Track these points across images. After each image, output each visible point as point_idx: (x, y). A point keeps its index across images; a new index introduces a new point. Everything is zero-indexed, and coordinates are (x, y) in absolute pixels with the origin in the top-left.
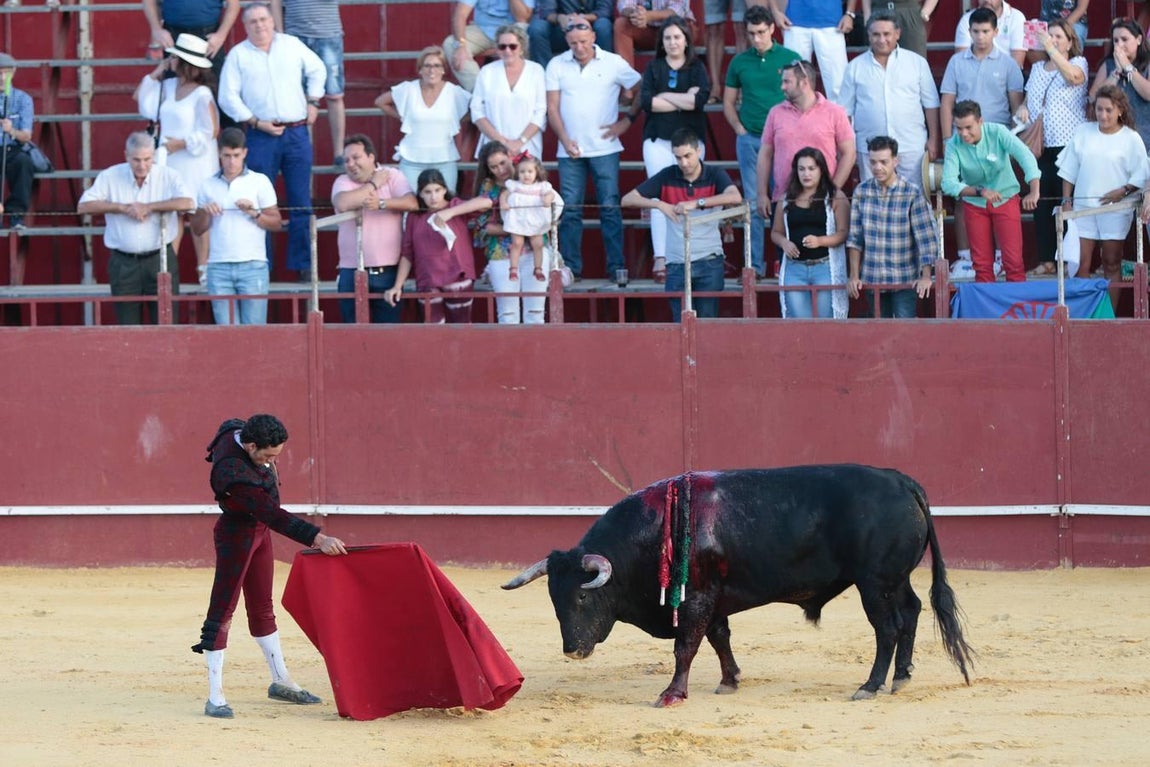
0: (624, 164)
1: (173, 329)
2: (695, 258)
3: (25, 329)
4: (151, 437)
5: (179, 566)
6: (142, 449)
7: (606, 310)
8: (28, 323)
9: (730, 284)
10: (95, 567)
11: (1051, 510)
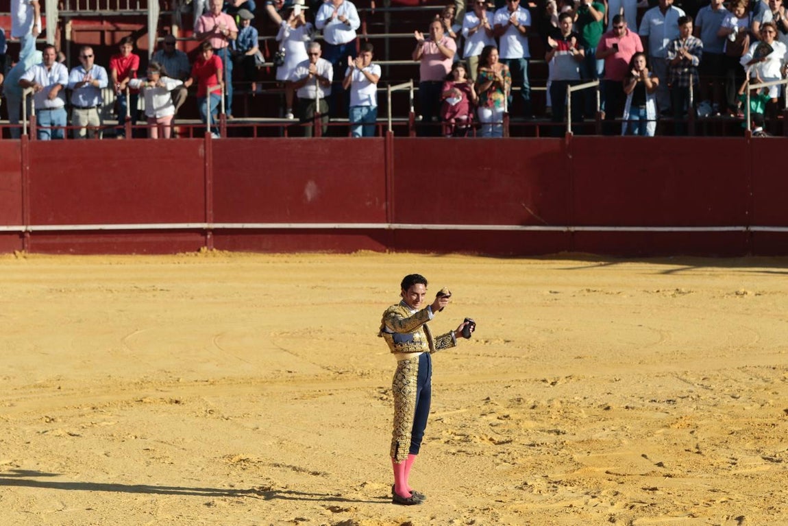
0: (531, 61)
1: (321, 139)
3: (251, 139)
4: (310, 191)
5: (324, 253)
6: (305, 197)
7: (529, 131)
8: (252, 136)
10: (284, 253)
11: (743, 229)
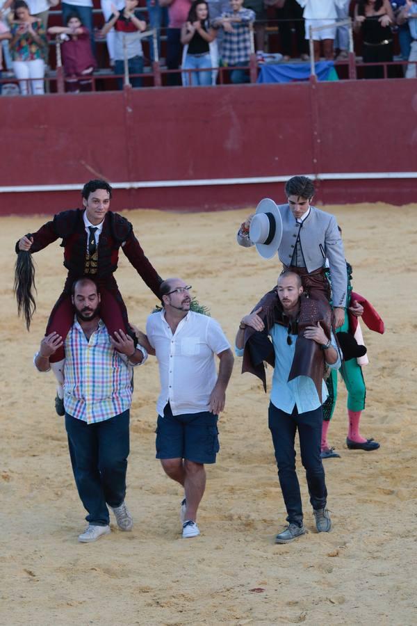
2: (129, 57)
9: (147, 70)
